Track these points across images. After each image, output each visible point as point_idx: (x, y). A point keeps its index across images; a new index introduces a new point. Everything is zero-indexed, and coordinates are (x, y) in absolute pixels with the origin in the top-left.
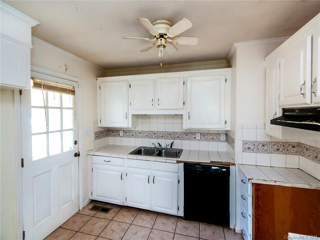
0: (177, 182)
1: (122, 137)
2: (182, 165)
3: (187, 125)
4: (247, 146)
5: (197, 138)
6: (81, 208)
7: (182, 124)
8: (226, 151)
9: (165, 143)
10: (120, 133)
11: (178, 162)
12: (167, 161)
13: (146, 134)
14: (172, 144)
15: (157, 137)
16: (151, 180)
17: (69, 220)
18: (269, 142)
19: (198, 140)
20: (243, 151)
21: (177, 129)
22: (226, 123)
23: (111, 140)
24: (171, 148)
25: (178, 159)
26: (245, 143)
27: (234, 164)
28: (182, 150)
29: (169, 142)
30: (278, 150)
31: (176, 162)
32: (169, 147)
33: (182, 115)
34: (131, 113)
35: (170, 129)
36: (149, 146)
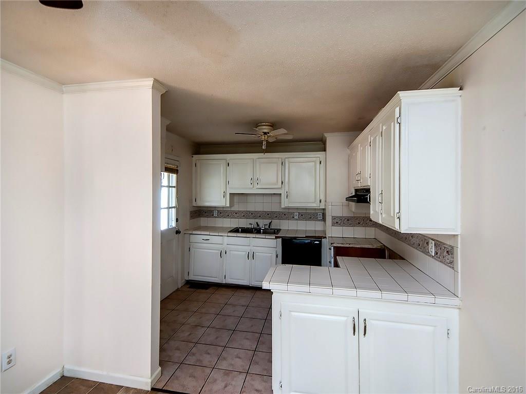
0: (275, 256)
1: (216, 217)
2: (280, 240)
3: (285, 203)
4: (336, 221)
5: (295, 218)
6: (180, 287)
7: (280, 203)
8: (322, 229)
9: (263, 223)
10: (214, 213)
11: (277, 238)
12: (266, 237)
13: (243, 215)
14: (270, 223)
15: (255, 218)
16: (251, 256)
17: (171, 294)
18: (353, 217)
19: (297, 220)
20: (332, 226)
21: (275, 208)
22: (320, 201)
23: (204, 221)
24: (269, 228)
25: (276, 235)
26: (334, 218)
27: (326, 237)
28: (280, 229)
29: (267, 222)
30: (359, 223)
31: (274, 237)
32: (267, 227)
33: (281, 194)
34: (229, 192)
35: (267, 208)
36: (246, 227)
